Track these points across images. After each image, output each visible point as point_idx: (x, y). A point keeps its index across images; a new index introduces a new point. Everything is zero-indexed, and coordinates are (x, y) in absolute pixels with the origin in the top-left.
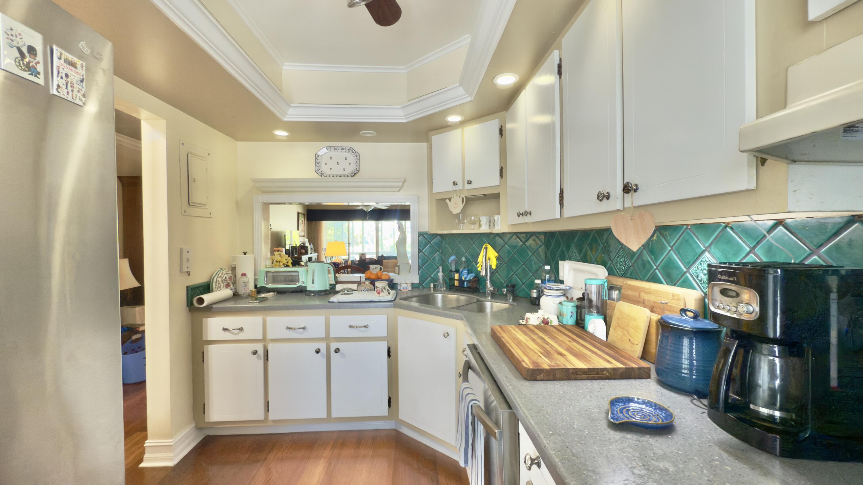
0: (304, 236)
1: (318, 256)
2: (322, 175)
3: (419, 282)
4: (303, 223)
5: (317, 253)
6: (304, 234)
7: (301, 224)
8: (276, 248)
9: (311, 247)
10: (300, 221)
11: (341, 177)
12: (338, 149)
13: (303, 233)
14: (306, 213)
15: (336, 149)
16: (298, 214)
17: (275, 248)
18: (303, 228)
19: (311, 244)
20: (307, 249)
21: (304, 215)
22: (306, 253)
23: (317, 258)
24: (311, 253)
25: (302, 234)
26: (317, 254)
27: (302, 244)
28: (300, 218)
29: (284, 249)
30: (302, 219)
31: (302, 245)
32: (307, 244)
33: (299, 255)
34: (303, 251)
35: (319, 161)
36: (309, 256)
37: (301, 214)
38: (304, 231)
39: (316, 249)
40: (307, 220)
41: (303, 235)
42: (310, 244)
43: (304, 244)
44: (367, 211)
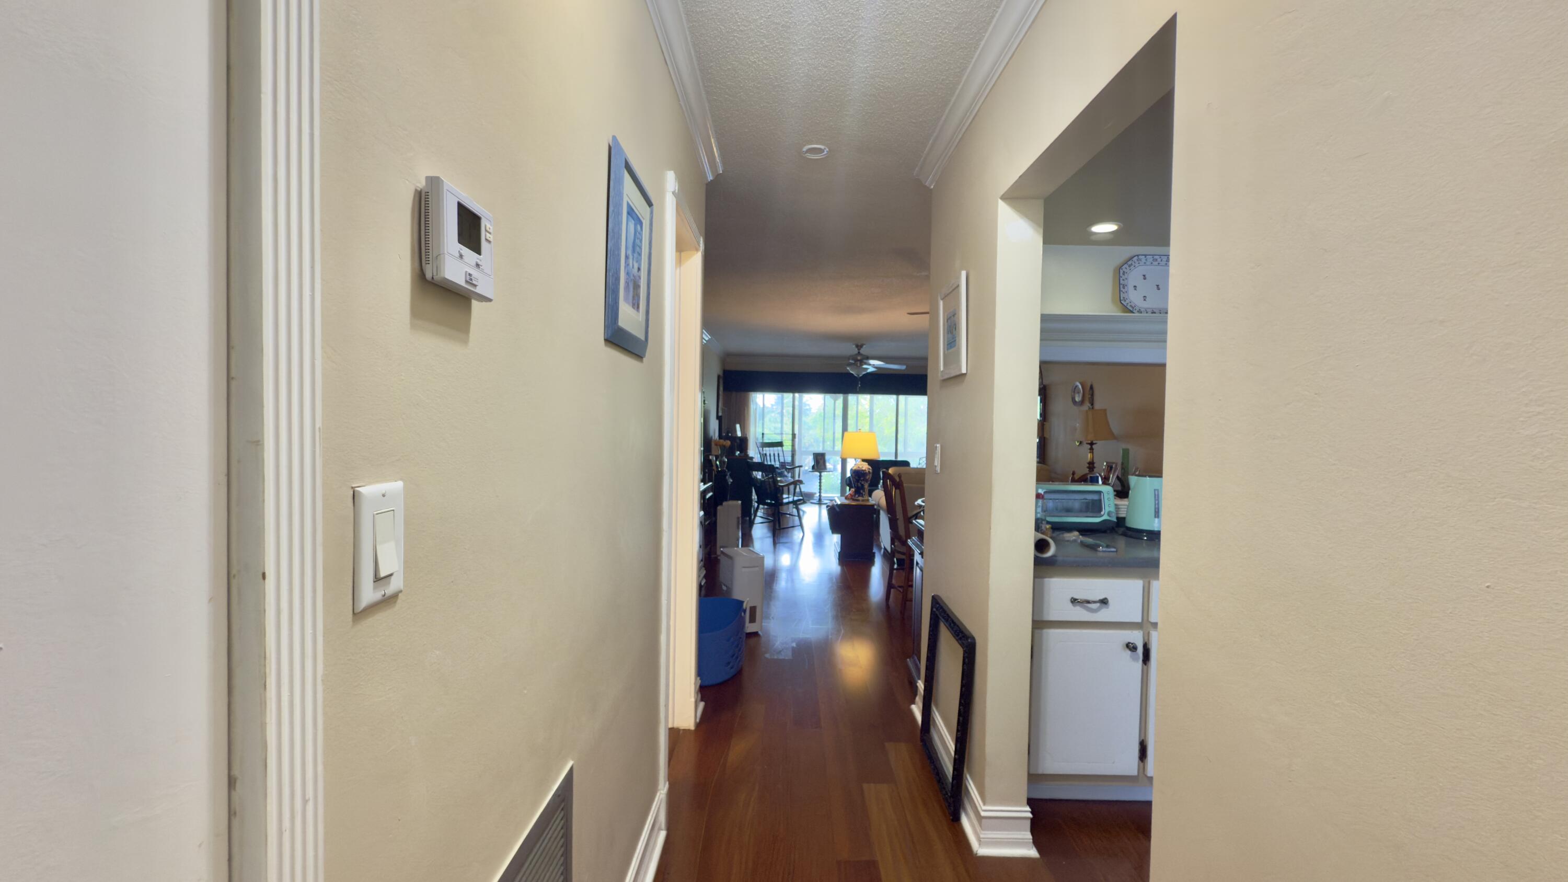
2: (1127, 309)
11: (1155, 313)
12: (1159, 260)
15: (1157, 260)
35: (1125, 282)
44: (858, 375)
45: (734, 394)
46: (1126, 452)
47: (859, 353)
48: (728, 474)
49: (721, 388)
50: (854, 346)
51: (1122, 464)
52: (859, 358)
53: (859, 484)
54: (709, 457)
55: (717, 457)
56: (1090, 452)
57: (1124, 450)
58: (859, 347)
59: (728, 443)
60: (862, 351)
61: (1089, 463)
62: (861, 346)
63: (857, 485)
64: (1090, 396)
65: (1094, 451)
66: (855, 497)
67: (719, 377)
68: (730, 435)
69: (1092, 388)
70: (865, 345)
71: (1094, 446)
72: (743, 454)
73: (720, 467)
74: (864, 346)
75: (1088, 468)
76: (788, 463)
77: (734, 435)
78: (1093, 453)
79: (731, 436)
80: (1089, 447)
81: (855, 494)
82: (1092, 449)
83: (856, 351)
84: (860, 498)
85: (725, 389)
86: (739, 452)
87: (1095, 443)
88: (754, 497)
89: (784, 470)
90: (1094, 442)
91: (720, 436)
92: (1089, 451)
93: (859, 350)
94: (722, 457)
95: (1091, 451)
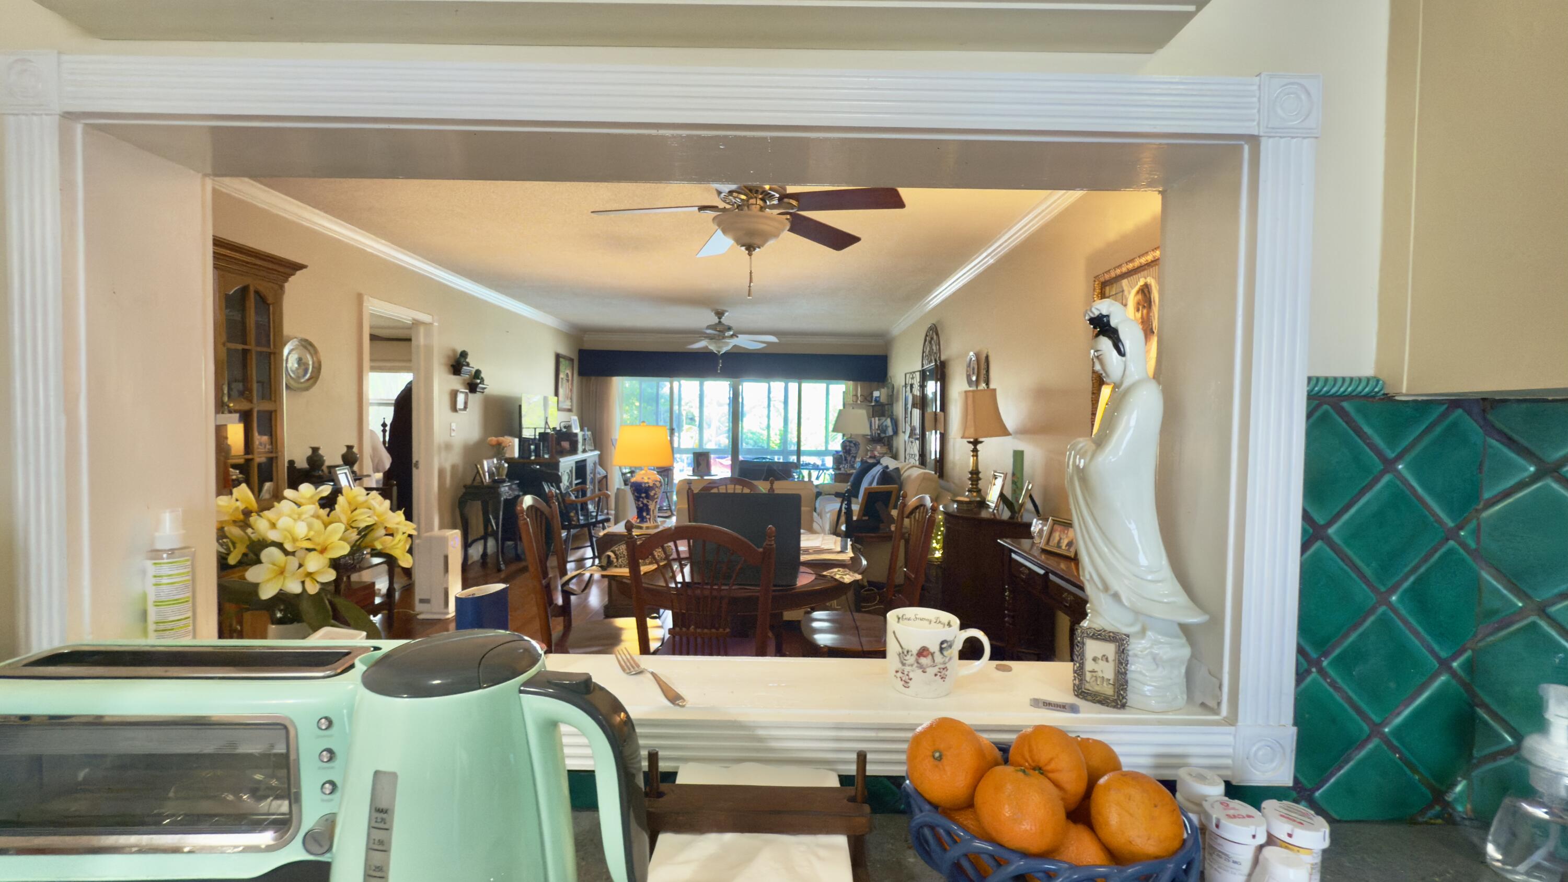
0: (570, 410)
1: (600, 457)
3: (1296, 779)
4: (568, 381)
5: (601, 450)
6: (572, 406)
7: (565, 381)
8: (494, 438)
9: (584, 435)
10: (562, 376)
13: (570, 404)
14: (575, 357)
16: (558, 357)
17: (489, 439)
18: (568, 391)
19: (586, 428)
20: (575, 439)
21: (571, 360)
22: (573, 450)
23: (597, 461)
24: (584, 451)
25: (567, 405)
26: (597, 452)
27: (565, 427)
28: (562, 368)
29: (516, 441)
30: (565, 372)
31: (564, 430)
32: (576, 430)
33: (551, 457)
34: (566, 445)
36: (580, 456)
37: (564, 357)
38: (571, 399)
39: (599, 440)
40: (581, 373)
41: (570, 407)
42: (582, 429)
43: (568, 427)
44: (719, 352)
45: (593, 379)
46: (1018, 456)
47: (719, 322)
50: (713, 314)
51: (1014, 474)
52: (720, 329)
56: (973, 456)
58: (720, 314)
60: (723, 320)
61: (971, 473)
62: (723, 313)
64: (985, 372)
65: (979, 453)
69: (987, 357)
70: (727, 311)
71: (979, 447)
74: (726, 314)
75: (970, 479)
78: (977, 456)
80: (971, 447)
82: (975, 451)
83: (716, 320)
87: (981, 442)
90: (981, 440)
92: (972, 454)
93: (720, 318)
94: (500, 461)
95: (975, 454)
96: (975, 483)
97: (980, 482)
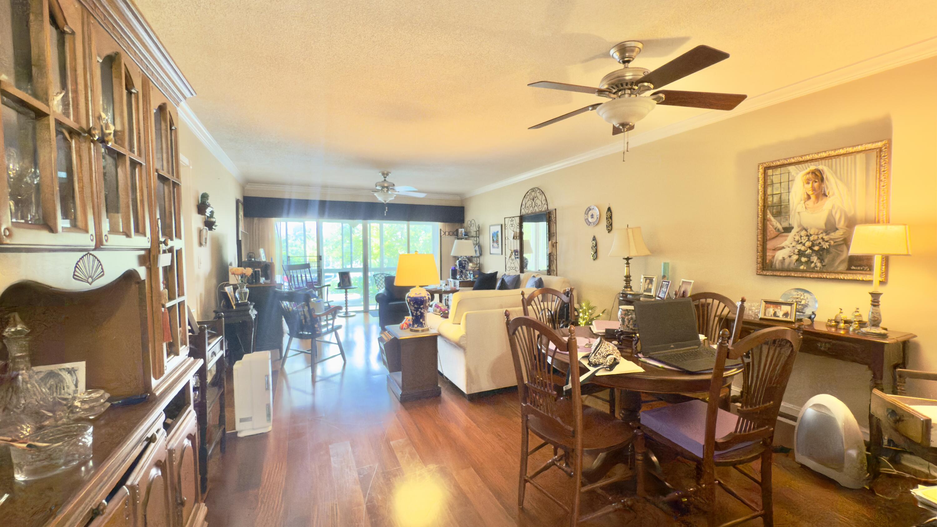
14: (243, 202)
21: (242, 205)
44: (386, 201)
45: (256, 220)
46: (667, 266)
47: (385, 180)
48: (252, 307)
49: (241, 213)
50: (380, 174)
52: (386, 185)
53: (418, 312)
54: (224, 289)
55: (235, 289)
56: (627, 267)
57: (665, 264)
58: (385, 175)
59: (249, 271)
60: (388, 179)
62: (387, 174)
63: (416, 314)
64: (608, 217)
65: (630, 265)
66: (413, 326)
67: (238, 202)
68: (253, 259)
69: (610, 209)
70: (390, 173)
71: (630, 261)
72: (268, 281)
73: (240, 299)
74: (390, 175)
76: (315, 282)
77: (257, 260)
78: (629, 267)
79: (255, 262)
80: (626, 261)
81: (413, 324)
82: (628, 264)
83: (382, 179)
84: (420, 329)
85: (245, 215)
86: (264, 279)
87: (631, 259)
88: (286, 328)
89: (311, 290)
90: (630, 257)
91: (240, 264)
92: (626, 265)
93: (385, 177)
94: (242, 287)
96: (628, 283)
97: (631, 282)
